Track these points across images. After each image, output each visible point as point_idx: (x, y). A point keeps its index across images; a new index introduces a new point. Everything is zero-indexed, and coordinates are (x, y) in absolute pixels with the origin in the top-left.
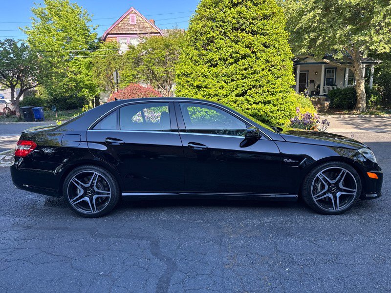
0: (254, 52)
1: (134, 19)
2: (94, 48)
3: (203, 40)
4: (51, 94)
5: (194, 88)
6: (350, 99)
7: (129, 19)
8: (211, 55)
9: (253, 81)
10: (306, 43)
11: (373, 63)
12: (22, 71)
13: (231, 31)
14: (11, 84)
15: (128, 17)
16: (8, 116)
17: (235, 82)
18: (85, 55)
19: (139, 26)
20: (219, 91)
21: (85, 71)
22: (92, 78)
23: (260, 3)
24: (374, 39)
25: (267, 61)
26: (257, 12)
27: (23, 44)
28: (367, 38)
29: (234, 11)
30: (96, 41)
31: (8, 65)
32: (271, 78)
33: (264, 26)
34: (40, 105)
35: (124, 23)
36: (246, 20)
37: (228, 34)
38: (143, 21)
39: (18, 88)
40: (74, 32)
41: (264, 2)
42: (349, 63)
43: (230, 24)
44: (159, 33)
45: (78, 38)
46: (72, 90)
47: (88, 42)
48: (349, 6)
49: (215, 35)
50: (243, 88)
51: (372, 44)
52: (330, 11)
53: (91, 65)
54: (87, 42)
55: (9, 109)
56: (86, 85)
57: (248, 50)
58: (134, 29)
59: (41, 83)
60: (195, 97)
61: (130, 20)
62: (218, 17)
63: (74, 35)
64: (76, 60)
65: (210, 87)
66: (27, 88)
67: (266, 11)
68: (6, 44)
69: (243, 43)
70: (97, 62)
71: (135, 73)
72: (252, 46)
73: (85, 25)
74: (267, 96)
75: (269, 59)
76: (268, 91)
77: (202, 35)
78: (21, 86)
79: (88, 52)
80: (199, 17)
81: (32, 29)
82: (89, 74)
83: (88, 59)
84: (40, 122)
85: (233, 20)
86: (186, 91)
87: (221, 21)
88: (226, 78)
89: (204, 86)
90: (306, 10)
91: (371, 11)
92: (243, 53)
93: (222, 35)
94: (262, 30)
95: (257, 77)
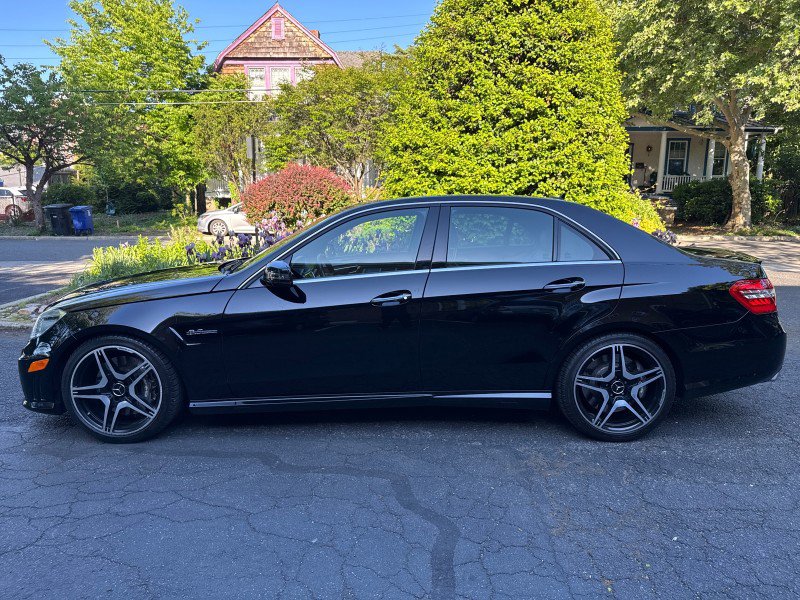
0: (553, 106)
1: (282, 28)
2: (196, 86)
3: (449, 79)
4: (106, 180)
5: (428, 176)
6: (719, 202)
7: (270, 27)
8: (466, 109)
9: (551, 163)
10: (637, 88)
11: (765, 131)
12: (49, 131)
13: (508, 62)
14: (27, 157)
15: (268, 24)
16: (16, 223)
17: (514, 165)
18: (180, 100)
19: (291, 43)
20: (481, 183)
21: (178, 134)
22: (194, 149)
23: (567, 5)
24: (779, 82)
25: (580, 124)
26: (561, 24)
27: (53, 76)
28: (765, 81)
29: (514, 21)
30: (202, 72)
31: (22, 118)
32: (585, 158)
33: (574, 53)
34: (83, 201)
35: (259, 36)
36: (539, 41)
37: (502, 68)
38: (298, 33)
39: (41, 165)
40: (157, 53)
41: (574, 4)
42: (717, 130)
43: (506, 47)
44: (332, 58)
45: (166, 66)
46: (150, 172)
47: (185, 74)
48: (729, 15)
49: (474, 69)
50: (531, 178)
51: (775, 92)
52: (689, 24)
53: (191, 122)
54: (183, 74)
55: (18, 207)
56: (180, 162)
57: (541, 100)
58: (281, 50)
59: (89, 157)
60: (430, 193)
61: (273, 29)
62: (482, 32)
63: (156, 60)
64: (160, 110)
65: (463, 174)
66: (60, 167)
67: (578, 23)
68: (17, 73)
69: (532, 87)
70: (205, 116)
71: (292, 140)
72: (551, 92)
73: (179, 39)
74: (577, 195)
75: (584, 121)
76: (580, 185)
77: (446, 67)
78: (47, 163)
79: (185, 94)
80: (439, 31)
81: (71, 43)
82: (185, 139)
83: (185, 109)
84: (85, 238)
85: (513, 39)
86: (413, 181)
87: (487, 40)
88: (495, 157)
89: (450, 172)
90: (641, 20)
91: (775, 26)
92: (532, 107)
93: (489, 70)
94: (570, 61)
95: (558, 155)
